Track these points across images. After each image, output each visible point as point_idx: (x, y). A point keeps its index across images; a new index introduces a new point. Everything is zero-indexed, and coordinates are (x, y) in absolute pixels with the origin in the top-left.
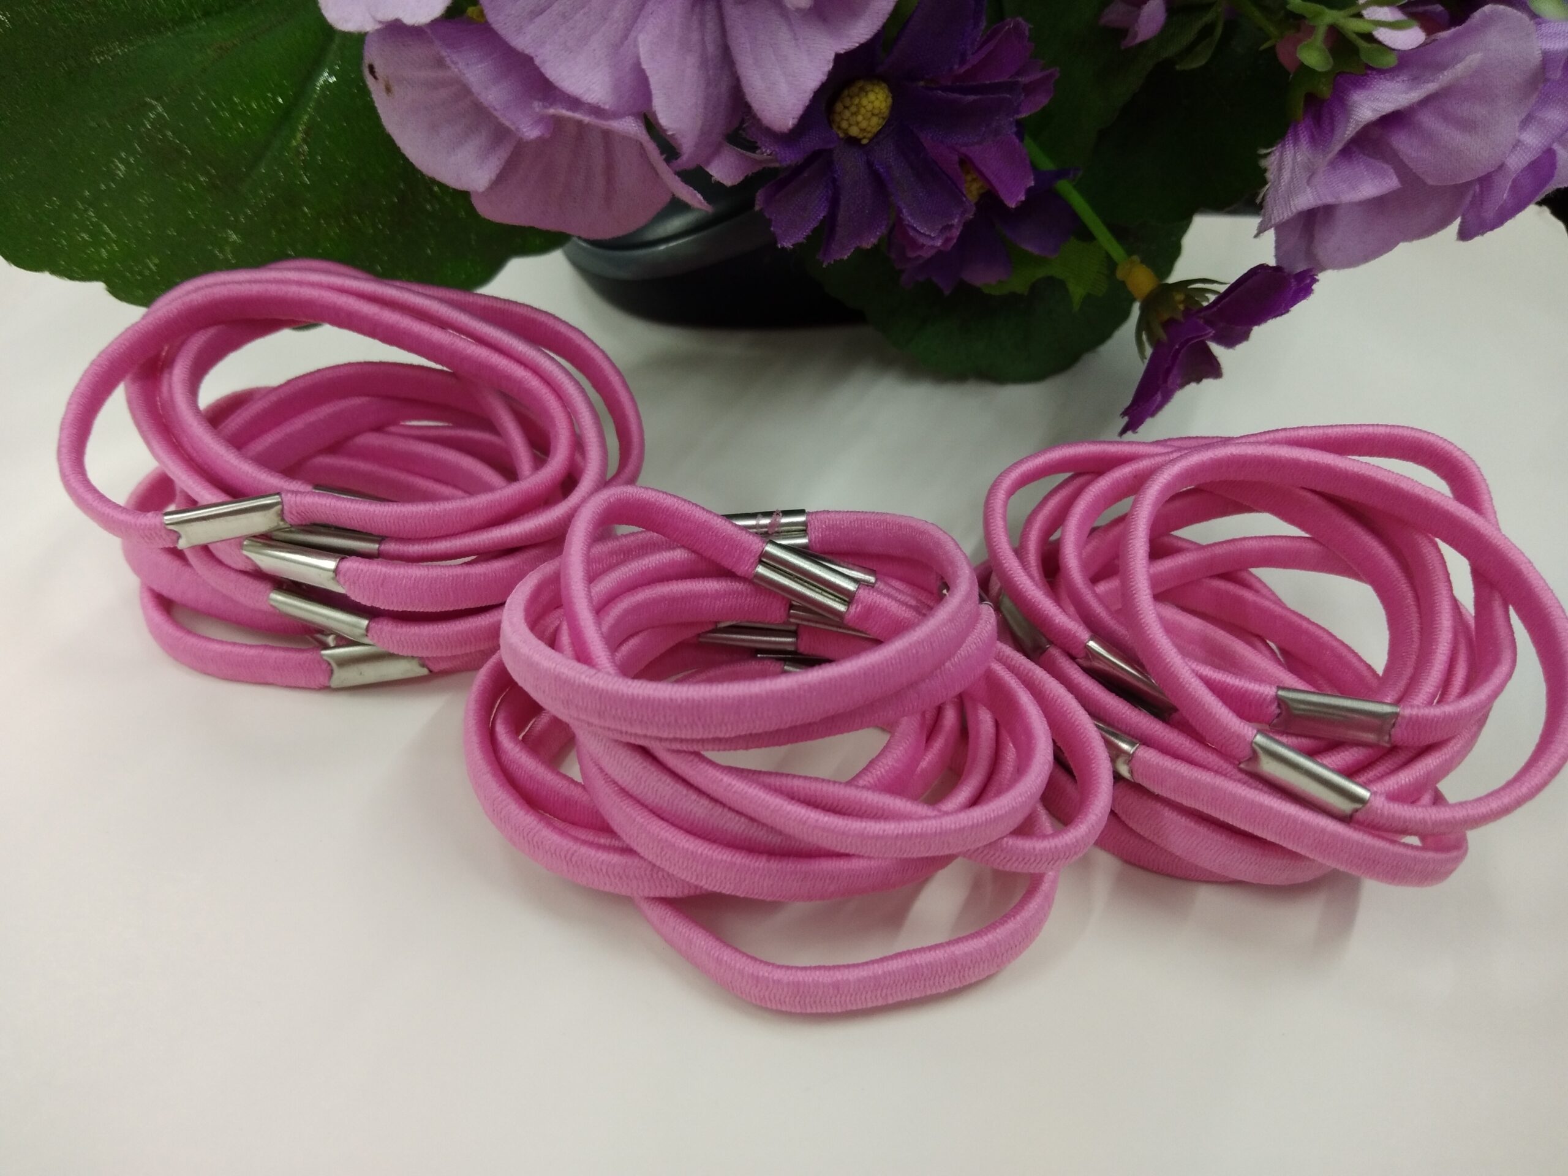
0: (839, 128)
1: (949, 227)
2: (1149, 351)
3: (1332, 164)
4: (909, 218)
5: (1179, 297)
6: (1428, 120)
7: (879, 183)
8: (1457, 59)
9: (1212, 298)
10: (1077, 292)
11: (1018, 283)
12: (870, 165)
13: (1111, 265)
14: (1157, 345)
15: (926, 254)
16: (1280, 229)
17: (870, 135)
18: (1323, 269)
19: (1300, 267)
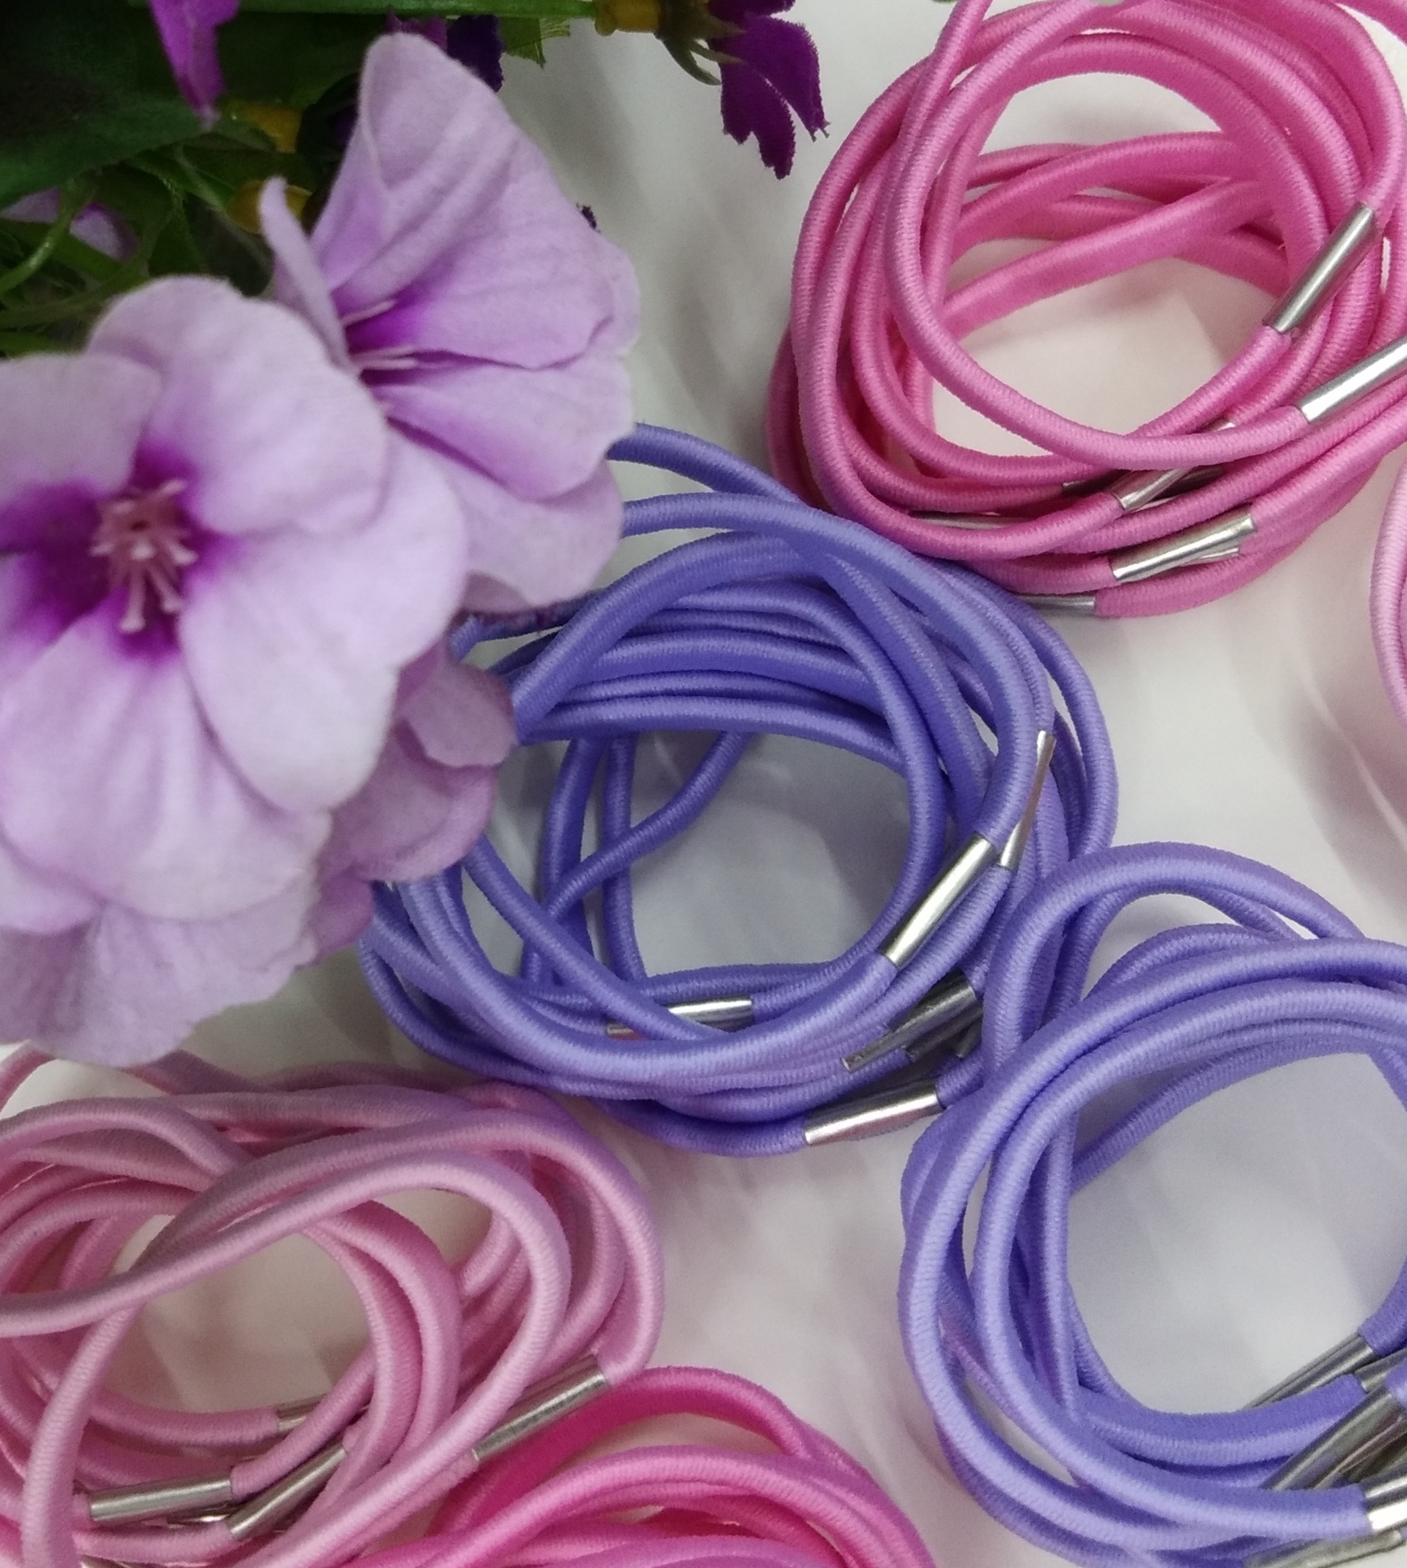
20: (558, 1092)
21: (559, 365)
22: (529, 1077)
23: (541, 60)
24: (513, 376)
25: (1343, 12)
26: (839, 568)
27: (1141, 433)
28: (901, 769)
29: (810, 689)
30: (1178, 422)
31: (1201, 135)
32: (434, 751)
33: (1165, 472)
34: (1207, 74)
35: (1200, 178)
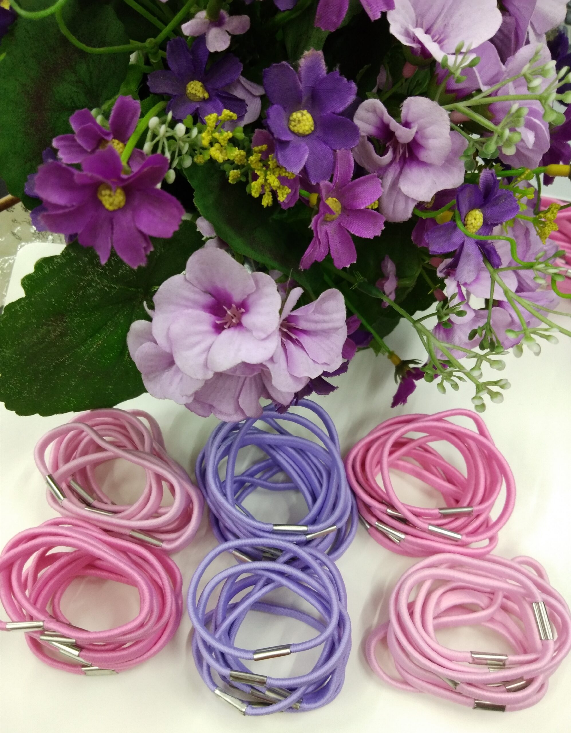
20: (206, 501)
21: (314, 361)
22: (205, 493)
23: (377, 356)
24: (307, 356)
25: (502, 478)
26: (334, 470)
27: (403, 504)
28: (310, 510)
29: (312, 489)
30: (409, 508)
31: (463, 476)
32: (240, 400)
33: (400, 513)
34: (473, 466)
35: (458, 484)
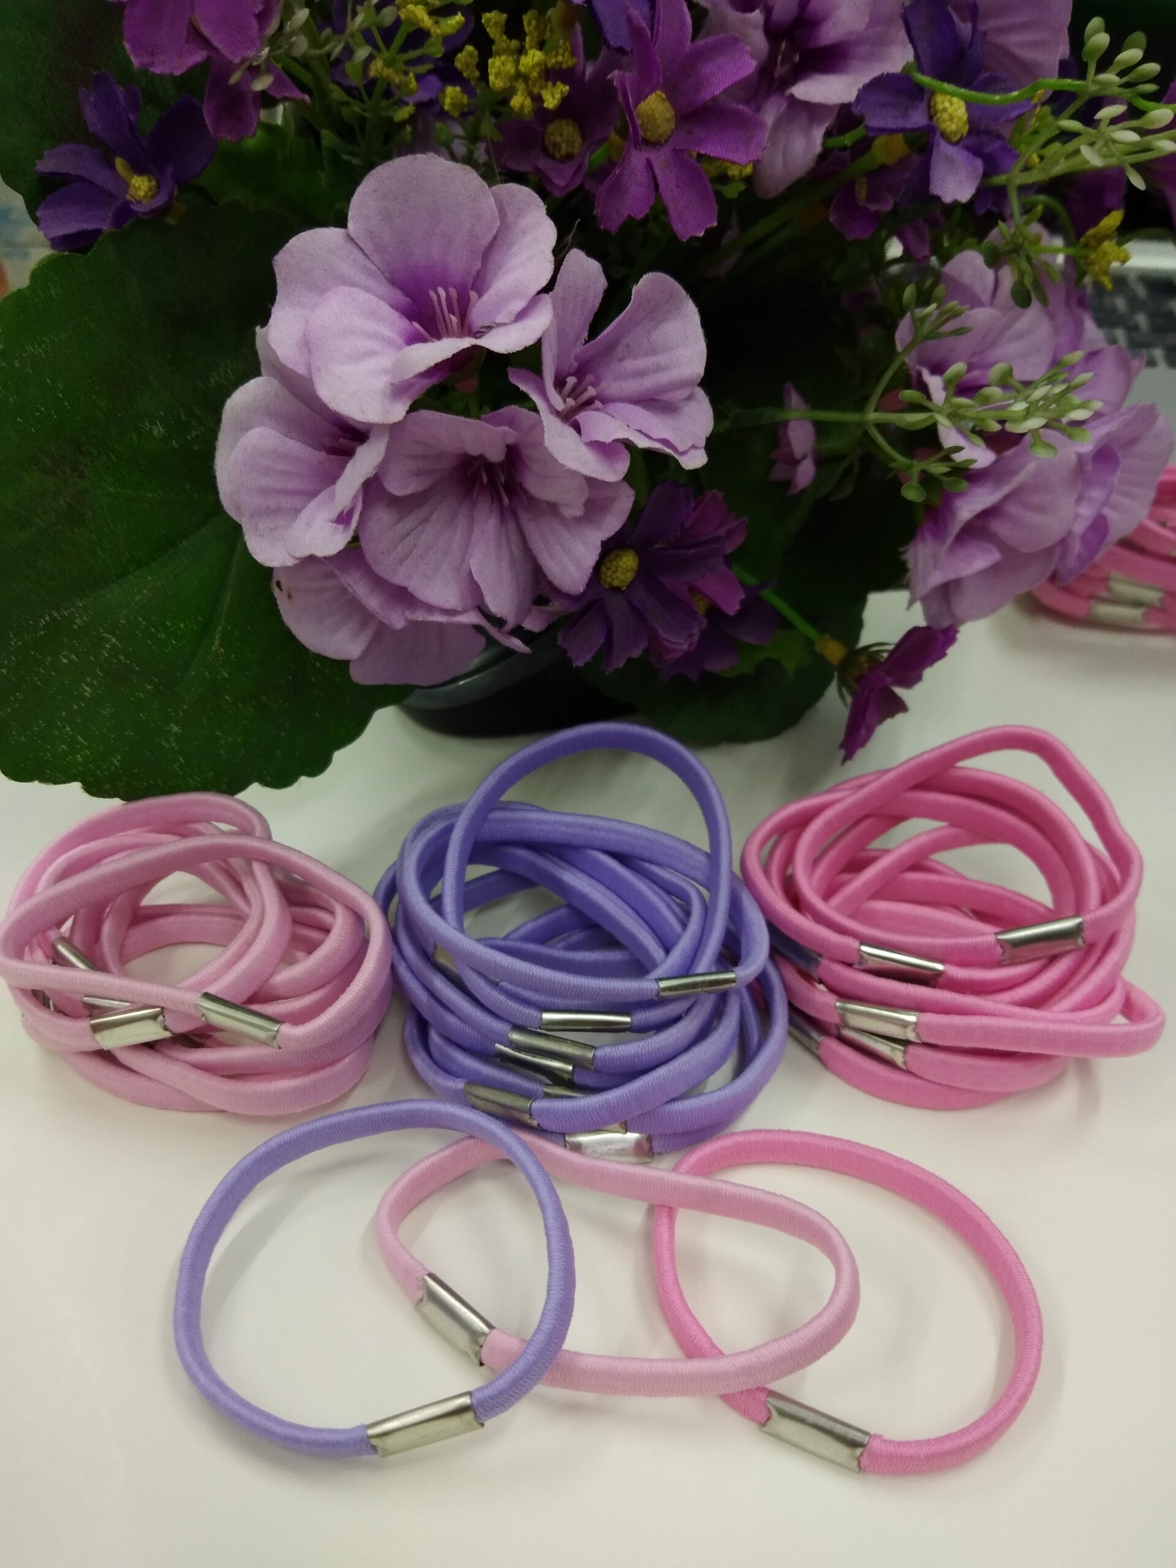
0: (605, 582)
1: (691, 635)
2: (849, 699)
3: (951, 549)
4: (663, 634)
5: (863, 658)
6: (1012, 509)
7: (638, 614)
8: (1021, 467)
9: (885, 655)
10: (790, 666)
11: (745, 666)
12: (630, 604)
13: (810, 643)
14: (853, 693)
15: (677, 655)
16: (924, 600)
17: (626, 584)
18: (963, 622)
19: (946, 623)
